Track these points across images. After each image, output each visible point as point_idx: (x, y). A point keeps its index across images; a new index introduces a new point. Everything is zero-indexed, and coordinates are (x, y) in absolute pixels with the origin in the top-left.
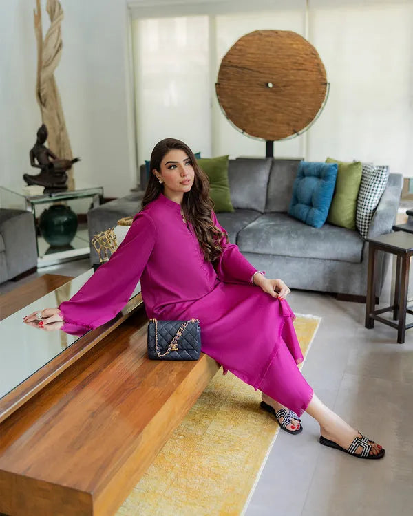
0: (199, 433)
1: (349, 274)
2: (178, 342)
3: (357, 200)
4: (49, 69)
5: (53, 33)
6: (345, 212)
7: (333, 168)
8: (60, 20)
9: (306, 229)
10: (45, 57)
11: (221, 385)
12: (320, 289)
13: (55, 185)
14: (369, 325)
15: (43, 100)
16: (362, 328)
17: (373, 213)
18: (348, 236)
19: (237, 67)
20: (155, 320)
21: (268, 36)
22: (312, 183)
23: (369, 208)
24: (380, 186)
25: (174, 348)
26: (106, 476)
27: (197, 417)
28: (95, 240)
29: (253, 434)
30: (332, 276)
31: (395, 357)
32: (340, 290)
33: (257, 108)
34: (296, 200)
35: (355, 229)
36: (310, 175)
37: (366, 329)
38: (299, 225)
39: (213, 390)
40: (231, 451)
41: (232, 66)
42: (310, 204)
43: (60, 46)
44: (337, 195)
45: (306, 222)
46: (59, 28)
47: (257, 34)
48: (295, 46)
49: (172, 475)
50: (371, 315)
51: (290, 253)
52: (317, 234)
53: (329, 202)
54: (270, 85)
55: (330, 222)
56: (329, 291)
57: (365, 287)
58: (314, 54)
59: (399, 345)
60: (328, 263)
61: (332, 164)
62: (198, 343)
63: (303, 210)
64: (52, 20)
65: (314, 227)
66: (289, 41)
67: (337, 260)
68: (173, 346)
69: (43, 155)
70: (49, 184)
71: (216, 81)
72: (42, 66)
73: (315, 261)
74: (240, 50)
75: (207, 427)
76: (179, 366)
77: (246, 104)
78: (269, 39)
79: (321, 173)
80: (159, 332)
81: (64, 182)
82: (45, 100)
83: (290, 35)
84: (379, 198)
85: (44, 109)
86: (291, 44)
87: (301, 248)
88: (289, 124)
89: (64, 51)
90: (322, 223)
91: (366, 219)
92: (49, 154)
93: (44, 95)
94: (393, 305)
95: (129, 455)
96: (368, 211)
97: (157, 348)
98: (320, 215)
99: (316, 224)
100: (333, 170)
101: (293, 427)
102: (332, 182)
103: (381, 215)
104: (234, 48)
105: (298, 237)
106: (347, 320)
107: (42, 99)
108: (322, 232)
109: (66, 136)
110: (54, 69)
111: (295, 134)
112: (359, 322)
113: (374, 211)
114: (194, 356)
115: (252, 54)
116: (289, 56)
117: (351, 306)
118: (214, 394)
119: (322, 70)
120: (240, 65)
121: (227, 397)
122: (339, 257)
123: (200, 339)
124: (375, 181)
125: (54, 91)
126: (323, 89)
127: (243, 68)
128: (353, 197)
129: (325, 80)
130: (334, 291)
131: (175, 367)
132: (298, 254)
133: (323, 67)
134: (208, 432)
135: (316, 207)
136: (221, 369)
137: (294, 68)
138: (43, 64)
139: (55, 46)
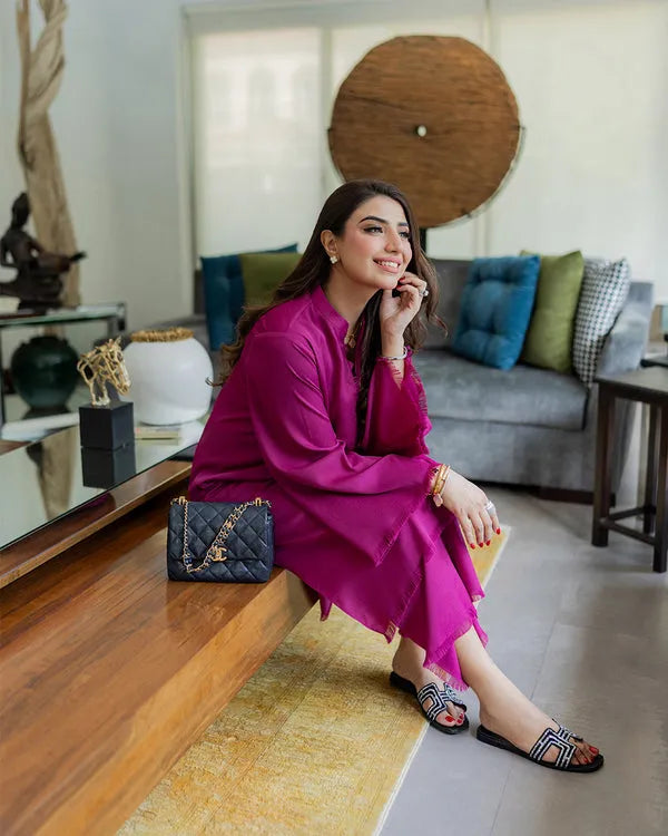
0: (267, 733)
1: (561, 451)
2: (228, 544)
3: (574, 322)
4: (40, 103)
5: (48, 41)
6: (553, 341)
7: (532, 262)
8: (63, 19)
9: (483, 372)
10: (33, 83)
11: (316, 642)
12: (508, 479)
13: (40, 299)
14: (600, 539)
15: (29, 160)
16: (586, 547)
17: (604, 341)
18: (559, 382)
19: (364, 99)
20: (182, 499)
21: (417, 45)
22: (494, 291)
23: (597, 332)
24: (616, 292)
25: (219, 558)
26: (36, 808)
27: (267, 701)
28: (84, 363)
29: (375, 734)
30: (529, 455)
31: (650, 596)
32: (545, 479)
33: (398, 170)
34: (466, 323)
35: (571, 372)
36: (491, 278)
37: (594, 549)
38: (471, 367)
39: (301, 652)
40: (329, 767)
41: (356, 99)
42: (491, 329)
43: (61, 65)
44: (538, 312)
45: (484, 361)
46: (60, 33)
47: (400, 43)
48: (465, 62)
49: (204, 816)
50: (603, 520)
51: (455, 413)
52: (503, 381)
53: (524, 325)
54: (422, 131)
55: (527, 360)
56: (526, 482)
57: (591, 476)
58: (497, 75)
59: (656, 576)
60: (522, 430)
61: (530, 256)
62: (266, 546)
63: (478, 339)
64: (48, 18)
65: (498, 367)
66: (454, 53)
67: (539, 425)
68: (218, 553)
69: (22, 247)
70: (29, 298)
71: (328, 124)
72: (28, 98)
73: (499, 426)
74: (370, 70)
75: (283, 720)
76: (227, 593)
77: (379, 164)
78: (421, 50)
79: (510, 273)
80: (190, 524)
81: (56, 294)
82: (33, 159)
83: (458, 43)
84: (614, 316)
85: (31, 175)
86: (458, 59)
87: (474, 404)
88: (453, 200)
89: (66, 72)
90: (511, 361)
91: (590, 353)
92: (32, 245)
93: (32, 150)
94: (642, 504)
95: (100, 764)
96: (595, 338)
97: (186, 556)
98: (508, 348)
99: (500, 363)
100: (531, 266)
101: (449, 719)
102: (530, 288)
103: (619, 343)
104: (359, 68)
105: (469, 383)
106: (557, 531)
107: (27, 158)
108: (512, 376)
109: (68, 222)
110: (49, 102)
111: (465, 216)
112: (580, 535)
113: (606, 339)
114: (258, 574)
115: (391, 76)
116: (455, 80)
117: (565, 509)
118: (302, 659)
119: (512, 104)
120: (368, 96)
121: (327, 664)
122: (544, 420)
123: (270, 540)
124: (606, 284)
125: (50, 143)
126: (512, 137)
127: (374, 101)
128: (567, 313)
129: (517, 121)
130: (535, 481)
131: (220, 595)
132: (469, 414)
133: (514, 98)
134: (285, 729)
135: (500, 334)
136: (317, 607)
137: (463, 99)
138: (30, 95)
139: (52, 63)
